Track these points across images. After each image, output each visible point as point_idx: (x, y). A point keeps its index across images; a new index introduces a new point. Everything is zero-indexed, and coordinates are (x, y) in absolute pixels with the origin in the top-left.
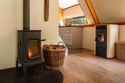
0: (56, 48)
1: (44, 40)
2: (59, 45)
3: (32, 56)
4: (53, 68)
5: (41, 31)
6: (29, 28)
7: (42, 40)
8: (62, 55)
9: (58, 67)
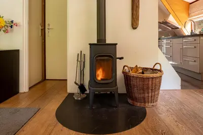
0: (145, 72)
1: (121, 58)
2: (155, 68)
3: (102, 79)
4: (136, 103)
5: (116, 44)
6: (105, 40)
7: (118, 58)
8: (152, 85)
9: (145, 102)
